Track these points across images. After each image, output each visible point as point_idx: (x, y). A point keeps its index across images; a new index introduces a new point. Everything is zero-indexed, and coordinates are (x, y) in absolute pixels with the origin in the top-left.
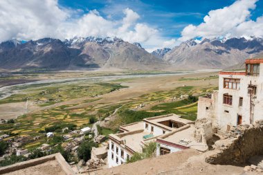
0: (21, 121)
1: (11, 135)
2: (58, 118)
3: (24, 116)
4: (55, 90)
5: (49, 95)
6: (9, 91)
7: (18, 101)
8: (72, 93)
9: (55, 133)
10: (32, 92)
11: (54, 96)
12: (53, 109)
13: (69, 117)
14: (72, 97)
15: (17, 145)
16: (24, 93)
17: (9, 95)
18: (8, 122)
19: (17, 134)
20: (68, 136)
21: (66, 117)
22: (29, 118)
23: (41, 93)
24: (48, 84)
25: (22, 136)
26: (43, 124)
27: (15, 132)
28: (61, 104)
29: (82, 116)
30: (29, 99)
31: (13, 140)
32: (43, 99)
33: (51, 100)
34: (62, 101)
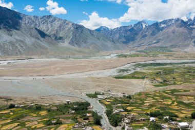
0: (136, 99)
1: (126, 110)
2: (166, 103)
3: (140, 94)
4: (171, 71)
5: (164, 76)
6: (133, 67)
7: (138, 78)
8: (187, 76)
9: (157, 119)
10: (151, 71)
11: (168, 77)
12: (164, 92)
13: (175, 103)
14: (186, 81)
15: (127, 121)
16: (144, 71)
17: (133, 71)
18: (127, 97)
19: (130, 111)
20: (166, 126)
21: (173, 103)
22: (143, 97)
23: (157, 73)
24: (166, 64)
25: (132, 114)
26: (151, 106)
27: (129, 108)
28: (173, 87)
29: (188, 105)
30: (147, 78)
31: (126, 116)
32: (158, 79)
33: (164, 81)
34: (175, 84)
